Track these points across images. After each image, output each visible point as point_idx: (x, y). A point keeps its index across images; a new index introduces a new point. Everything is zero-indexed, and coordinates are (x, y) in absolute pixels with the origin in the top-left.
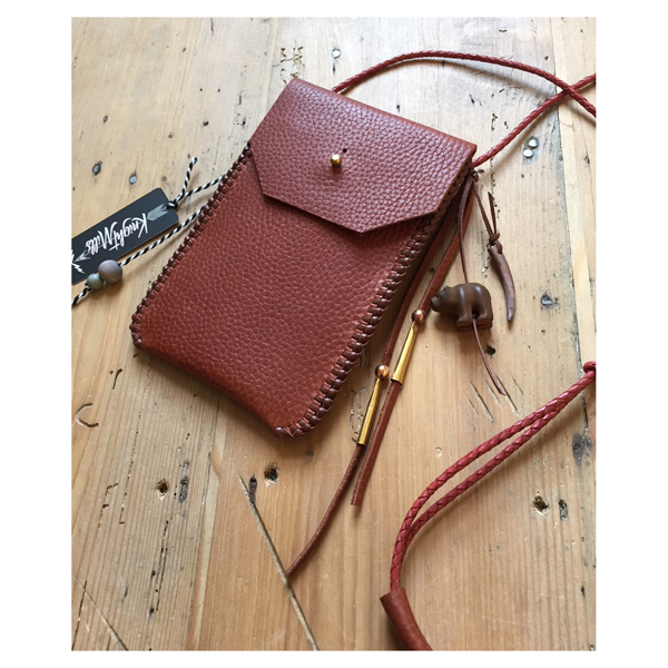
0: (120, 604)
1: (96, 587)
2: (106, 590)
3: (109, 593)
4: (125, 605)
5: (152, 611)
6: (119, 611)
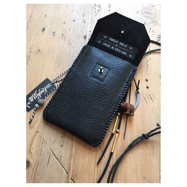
0: (53, 144)
1: (46, 140)
2: (49, 140)
3: (50, 141)
4: (54, 144)
5: (61, 146)
6: (52, 146)
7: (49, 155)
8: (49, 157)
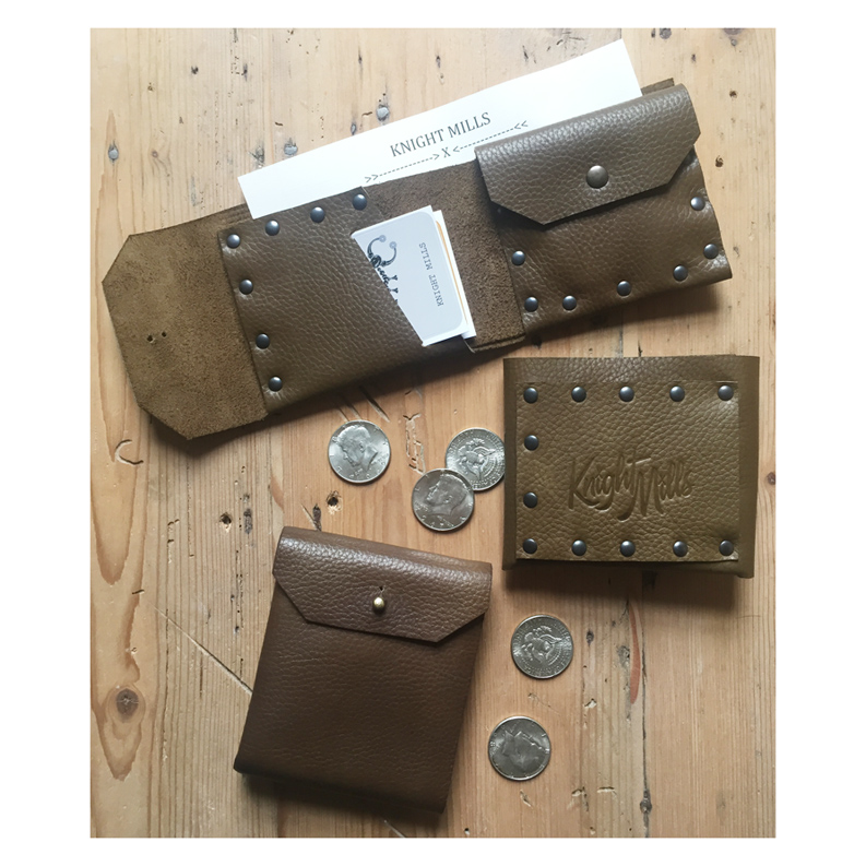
7: (198, 663)
8: (198, 669)
